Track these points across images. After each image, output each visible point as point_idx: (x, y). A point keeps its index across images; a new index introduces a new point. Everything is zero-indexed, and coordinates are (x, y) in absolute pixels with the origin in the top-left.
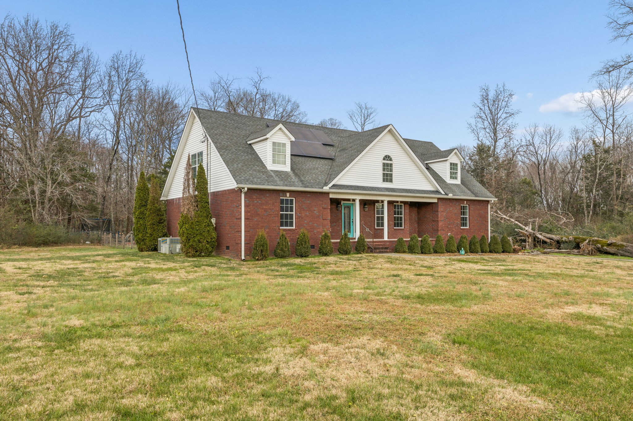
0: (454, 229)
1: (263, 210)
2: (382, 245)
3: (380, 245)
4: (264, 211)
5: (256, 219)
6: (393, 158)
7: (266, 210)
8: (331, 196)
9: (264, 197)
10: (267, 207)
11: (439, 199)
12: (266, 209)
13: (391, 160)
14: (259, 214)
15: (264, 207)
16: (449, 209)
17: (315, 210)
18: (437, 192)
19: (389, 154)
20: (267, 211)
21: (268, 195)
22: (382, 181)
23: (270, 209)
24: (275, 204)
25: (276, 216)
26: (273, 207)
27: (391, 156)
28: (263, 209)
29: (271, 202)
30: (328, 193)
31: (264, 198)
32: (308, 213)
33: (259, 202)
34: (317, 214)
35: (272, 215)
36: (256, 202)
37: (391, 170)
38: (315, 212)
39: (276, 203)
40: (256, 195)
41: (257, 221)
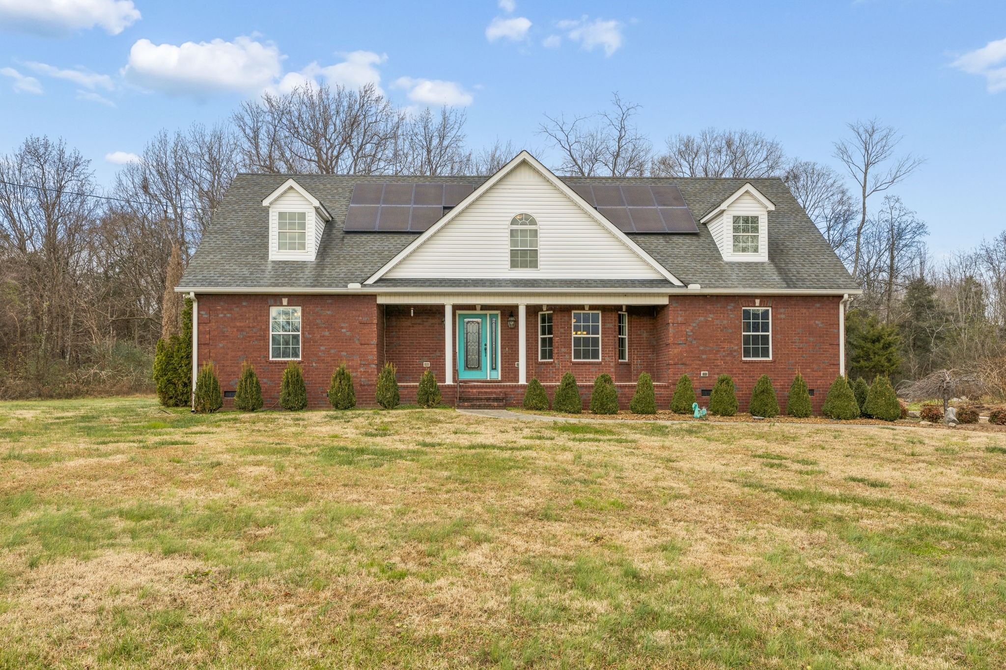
0: (719, 362)
1: (235, 330)
2: (495, 393)
3: (491, 393)
4: (237, 330)
5: (221, 345)
6: (537, 219)
7: (240, 329)
8: (381, 300)
9: (237, 307)
10: (242, 324)
11: (672, 297)
12: (241, 327)
13: (533, 222)
14: (227, 336)
15: (238, 324)
16: (702, 319)
17: (342, 328)
18: (665, 282)
19: (529, 212)
20: (242, 331)
21: (244, 304)
22: (509, 266)
23: (249, 327)
24: (259, 318)
25: (260, 340)
26: (255, 324)
27: (534, 216)
28: (234, 327)
29: (251, 315)
30: (374, 296)
31: (236, 309)
32: (327, 334)
33: (228, 315)
34: (348, 334)
35: (253, 337)
36: (221, 315)
37: (535, 243)
38: (343, 330)
39: (261, 316)
40: (222, 303)
41: (223, 348)
